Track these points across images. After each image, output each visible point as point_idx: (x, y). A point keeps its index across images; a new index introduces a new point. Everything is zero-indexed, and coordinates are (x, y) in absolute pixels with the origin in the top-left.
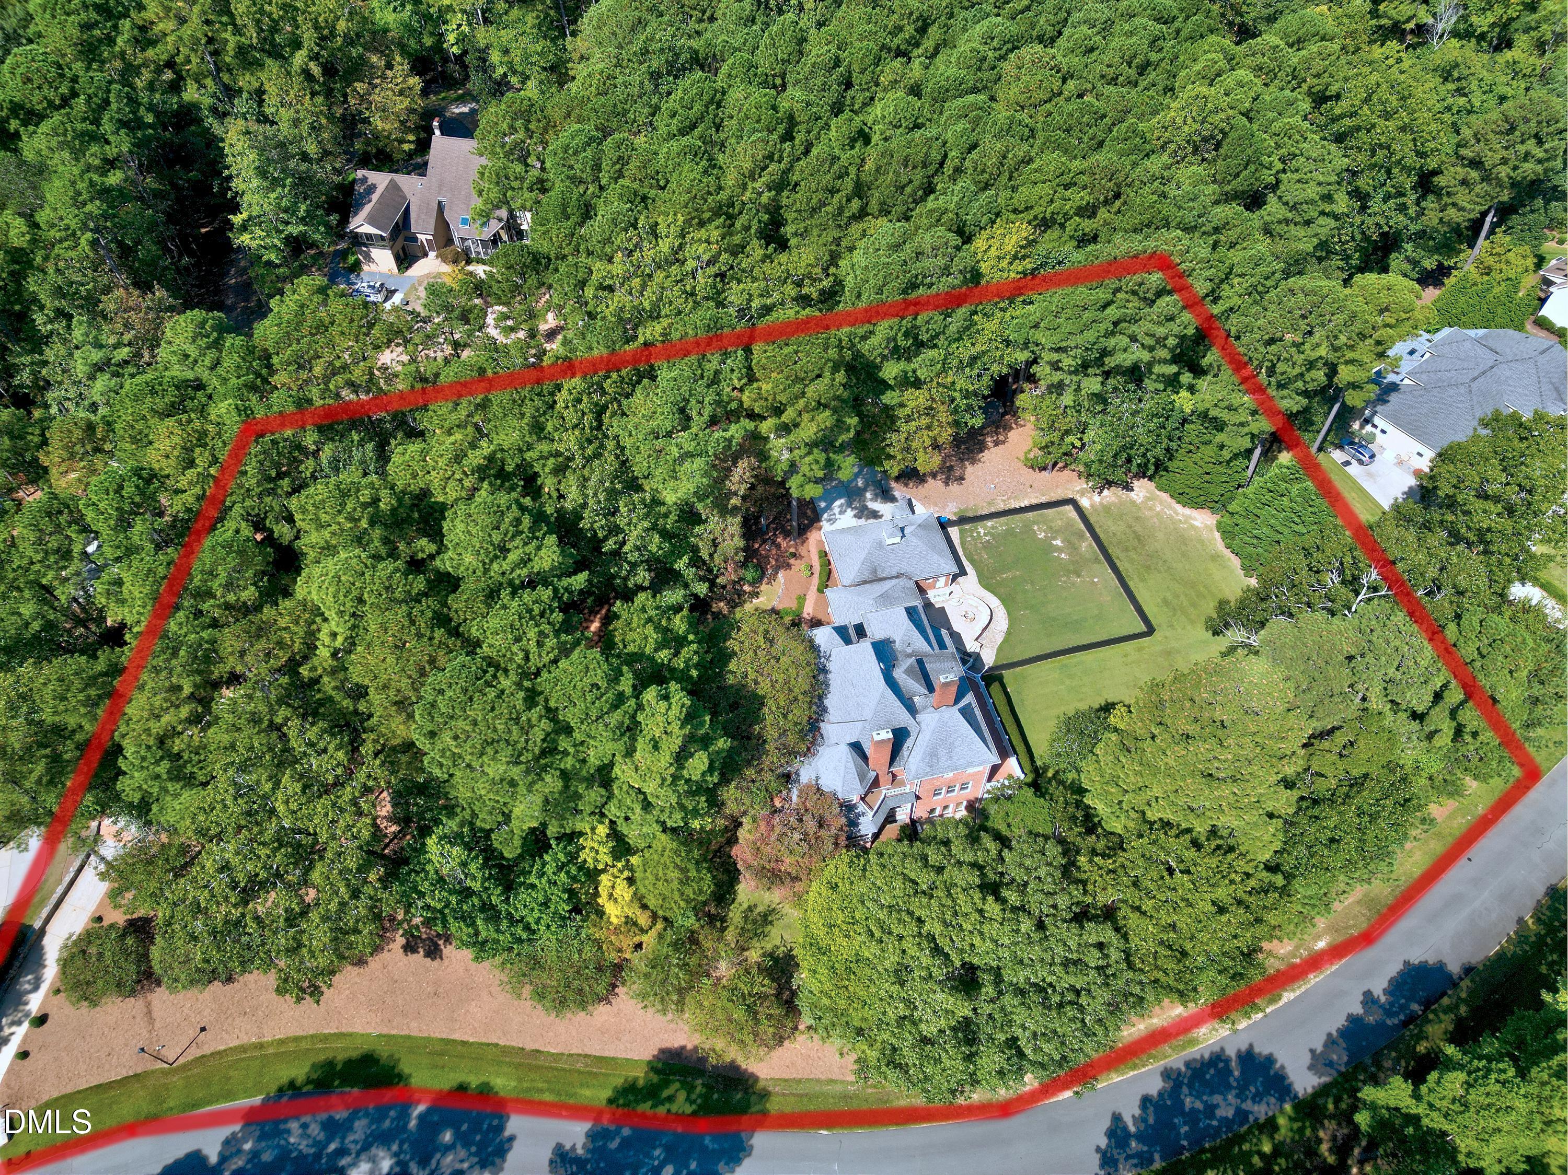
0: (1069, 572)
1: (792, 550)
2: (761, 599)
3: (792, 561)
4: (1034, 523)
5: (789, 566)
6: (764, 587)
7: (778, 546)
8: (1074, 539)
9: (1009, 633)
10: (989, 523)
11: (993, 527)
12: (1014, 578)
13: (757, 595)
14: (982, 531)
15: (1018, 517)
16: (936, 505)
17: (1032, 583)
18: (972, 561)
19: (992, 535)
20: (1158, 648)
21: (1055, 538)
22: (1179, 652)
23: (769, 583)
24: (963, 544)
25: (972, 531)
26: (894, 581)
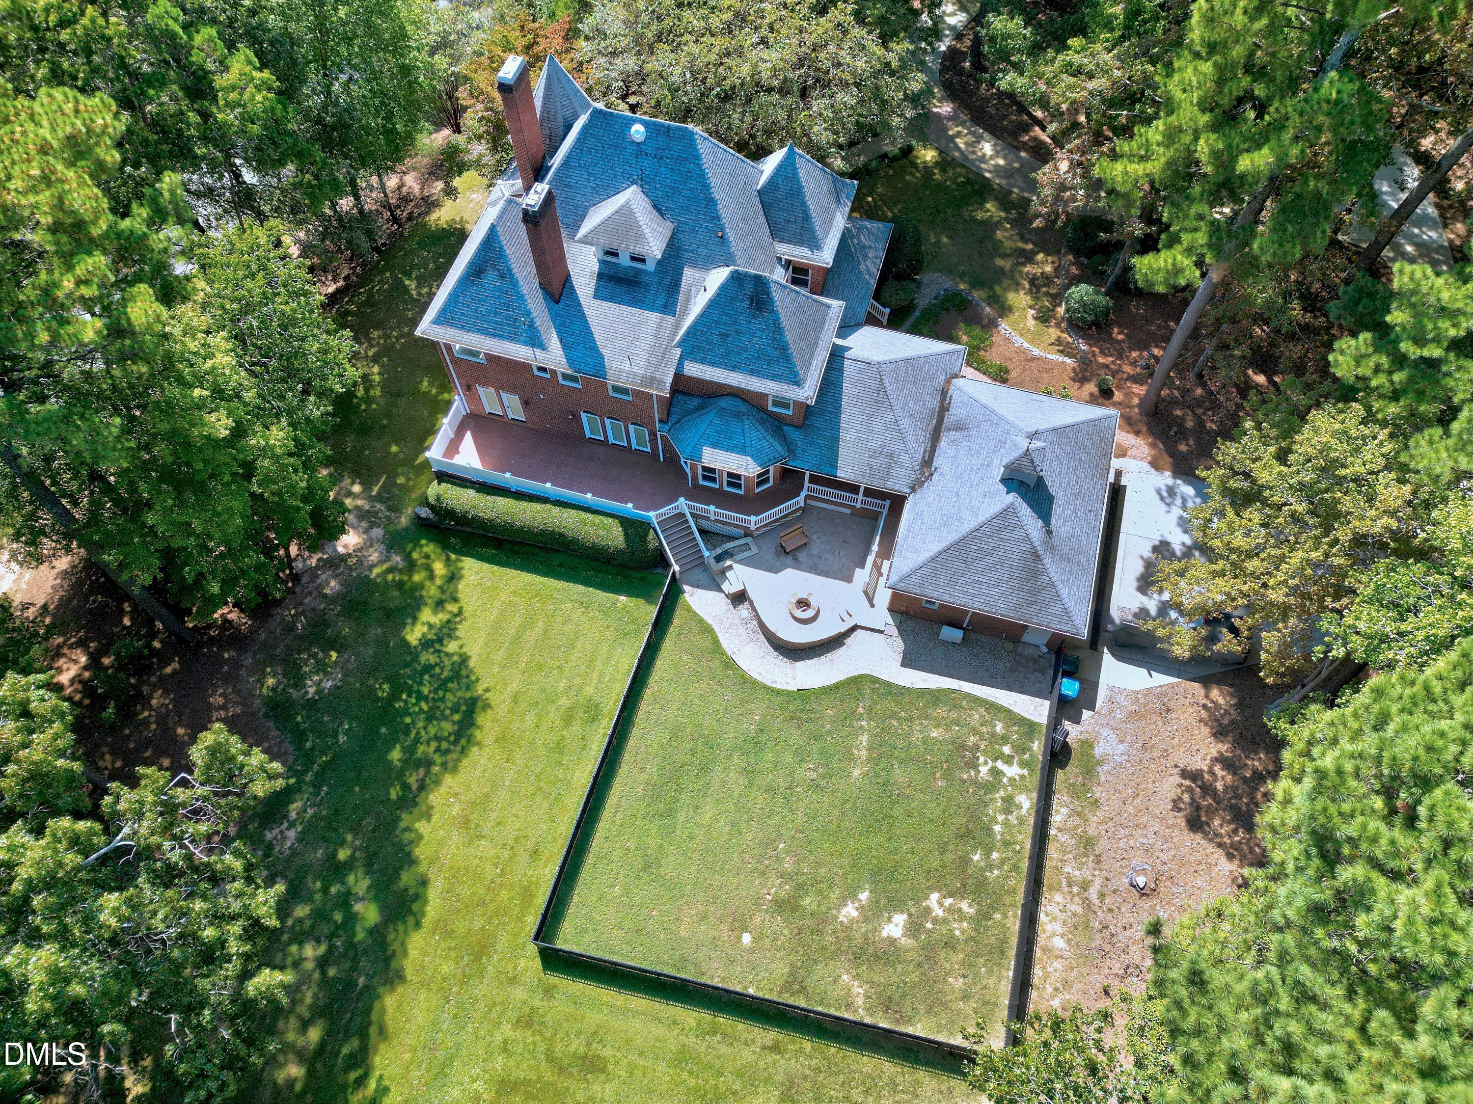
0: (801, 889)
1: (1118, 396)
2: (1031, 323)
3: (1091, 387)
4: (984, 915)
5: (1081, 378)
6: (1054, 333)
7: (1136, 379)
8: (882, 976)
9: (729, 664)
10: (1026, 802)
11: (1009, 804)
12: (849, 757)
13: (1044, 318)
14: (1012, 771)
15: (1019, 885)
16: (1134, 716)
17: (814, 786)
18: (936, 696)
19: (991, 787)
20: (502, 942)
21: (914, 928)
22: (465, 980)
23: (1059, 342)
24: (992, 707)
25: (1021, 749)
26: (919, 453)
